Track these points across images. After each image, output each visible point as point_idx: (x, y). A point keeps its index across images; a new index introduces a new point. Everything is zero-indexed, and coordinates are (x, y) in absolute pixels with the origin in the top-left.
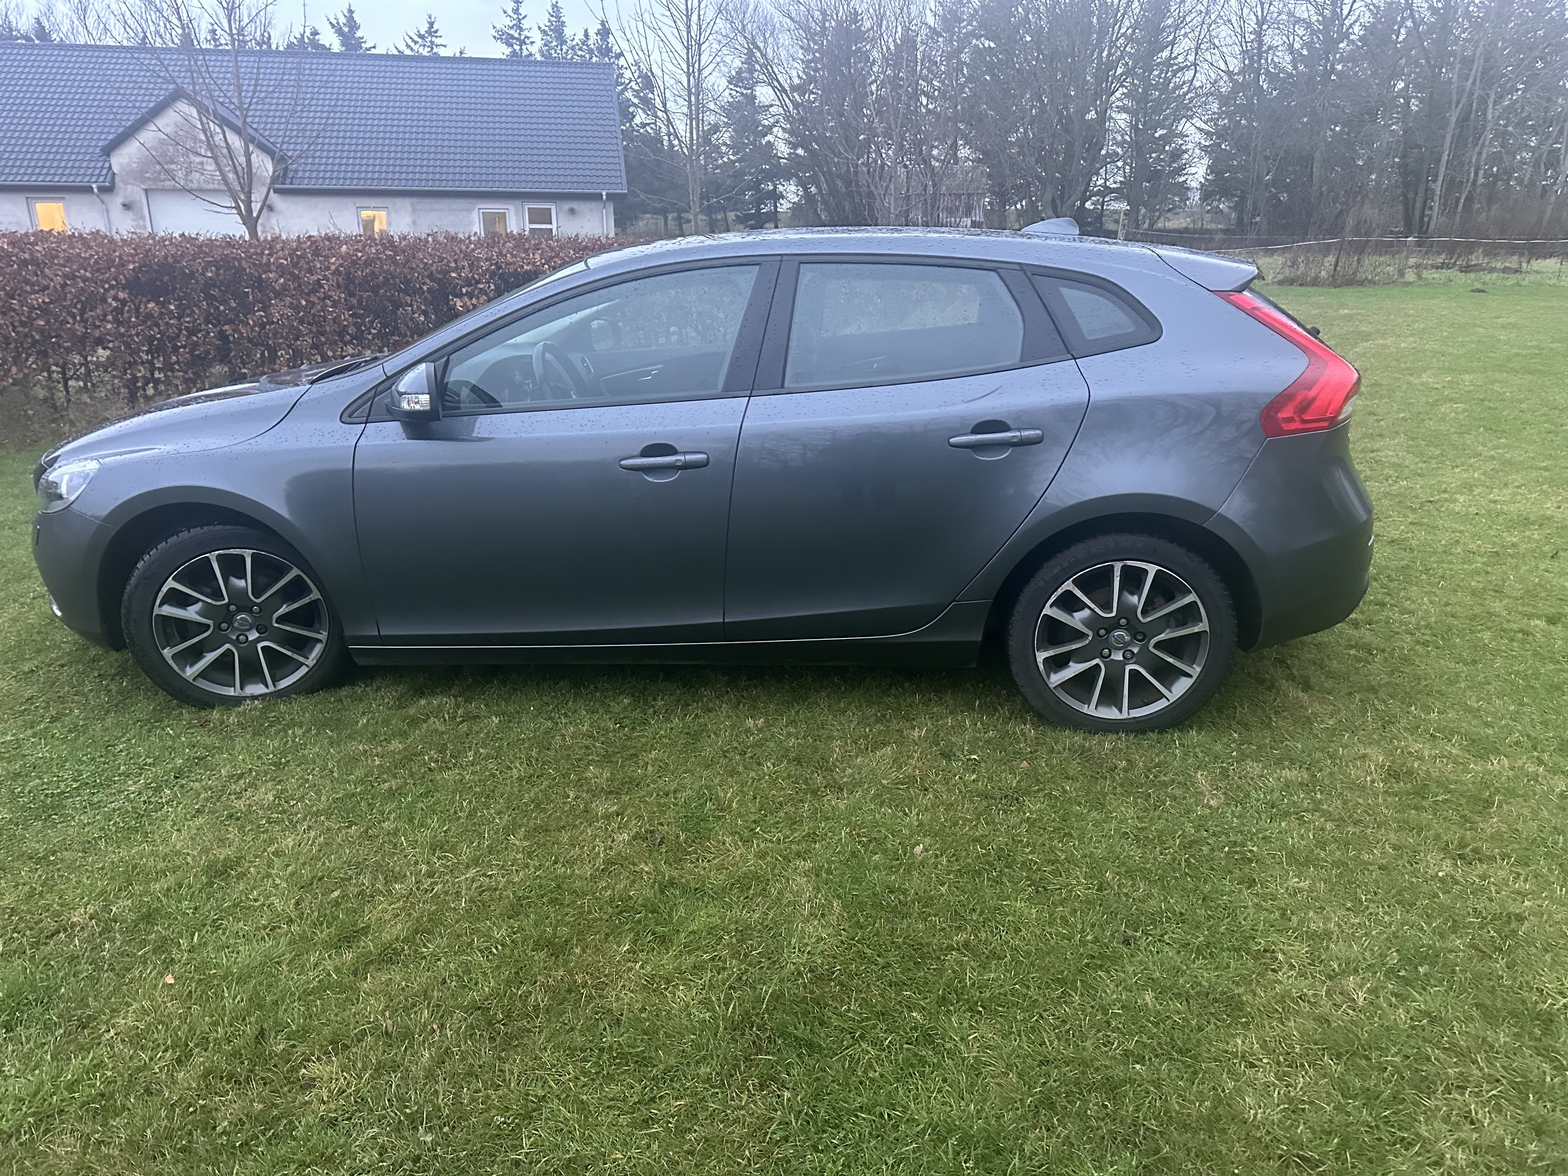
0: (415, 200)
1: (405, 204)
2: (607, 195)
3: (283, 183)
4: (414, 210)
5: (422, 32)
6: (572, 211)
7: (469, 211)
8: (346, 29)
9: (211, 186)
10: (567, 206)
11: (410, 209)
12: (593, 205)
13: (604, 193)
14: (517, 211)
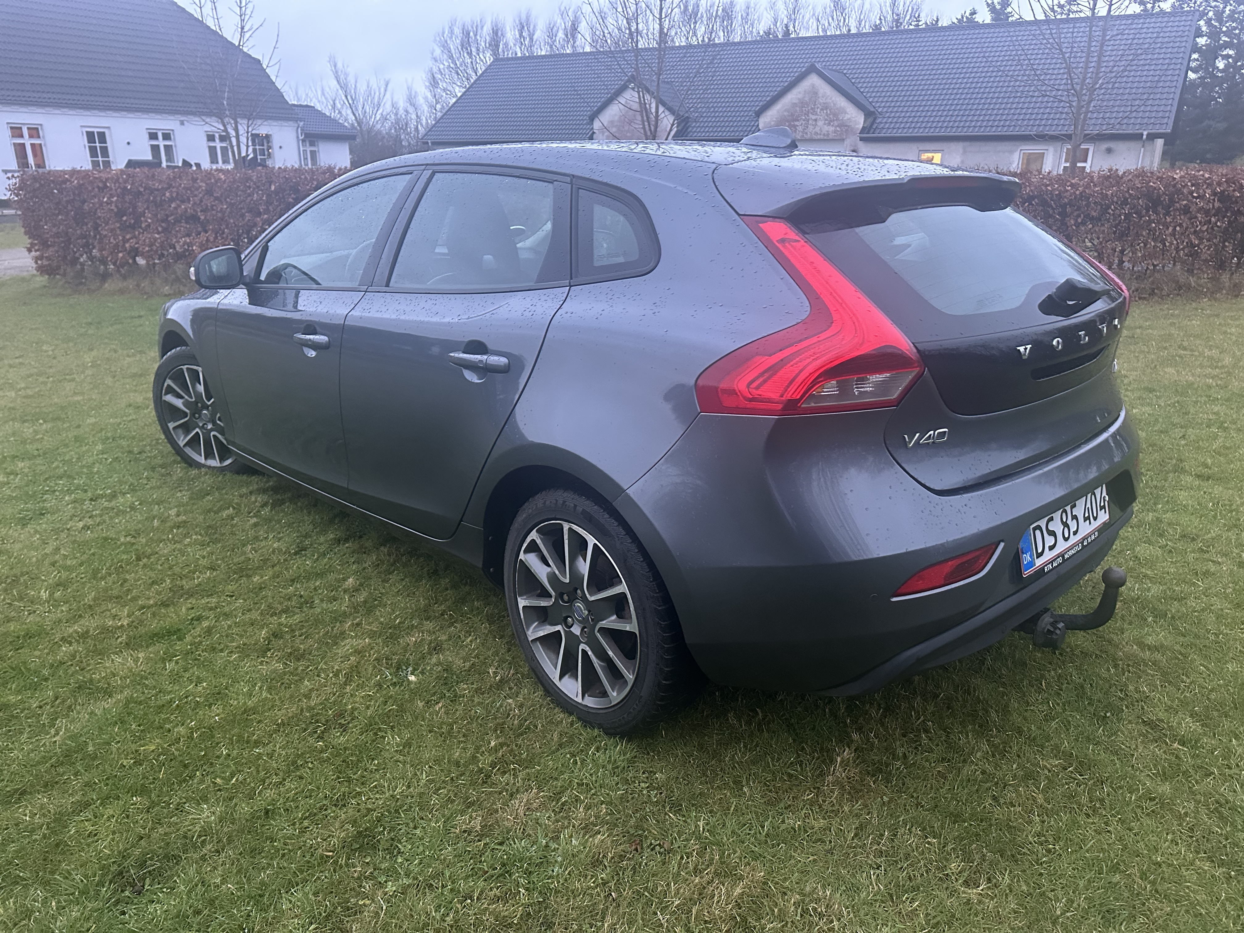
0: (967, 144)
1: (958, 147)
2: (1148, 135)
3: (868, 133)
4: (965, 152)
5: (1062, 3)
6: (1109, 151)
7: (1012, 152)
8: (998, 7)
9: (819, 137)
10: (1105, 146)
11: (961, 151)
12: (1132, 145)
13: (1145, 133)
14: (1056, 151)
